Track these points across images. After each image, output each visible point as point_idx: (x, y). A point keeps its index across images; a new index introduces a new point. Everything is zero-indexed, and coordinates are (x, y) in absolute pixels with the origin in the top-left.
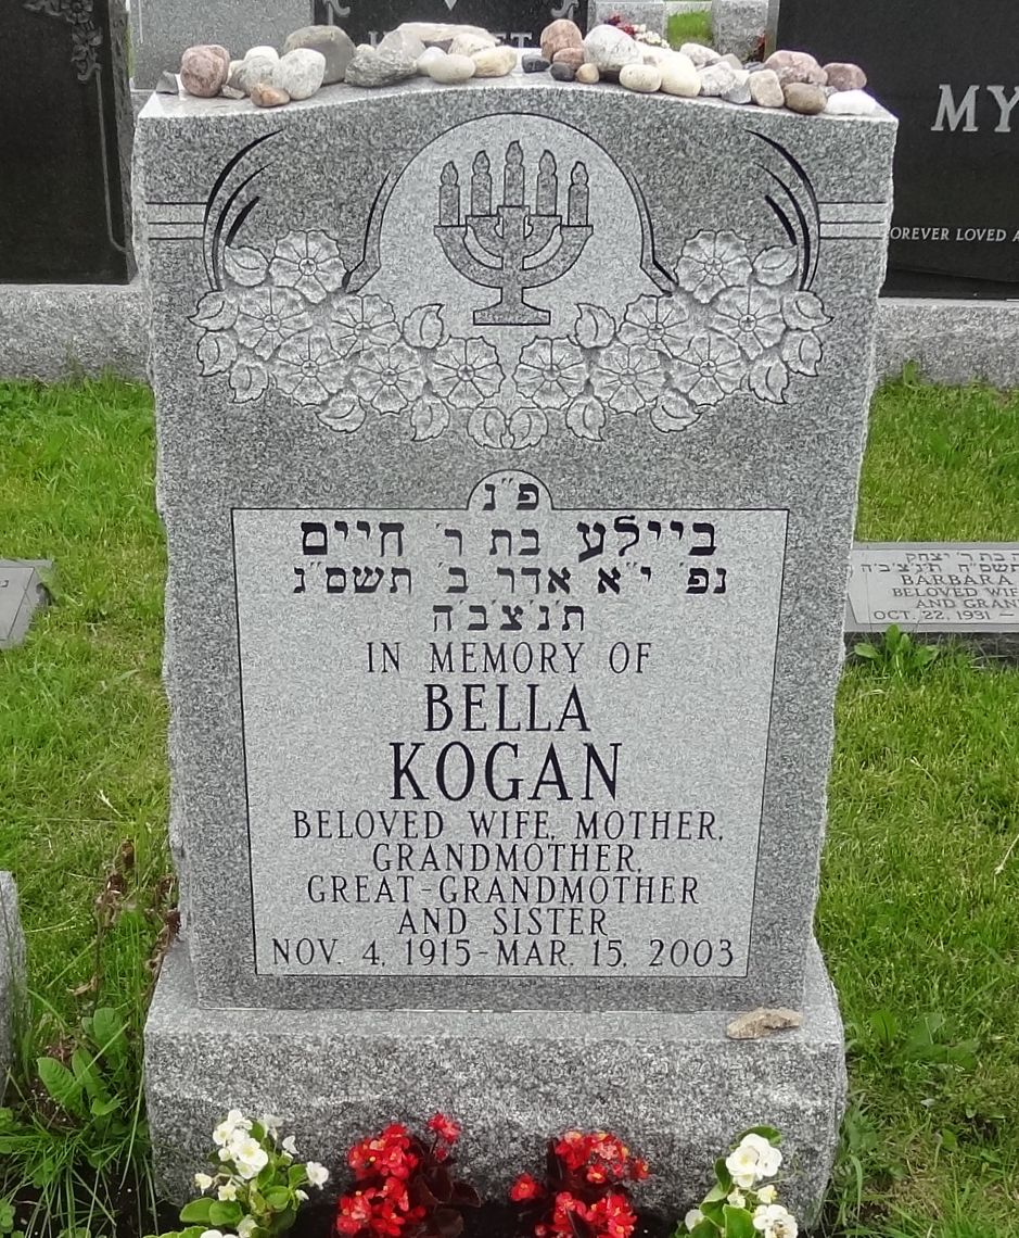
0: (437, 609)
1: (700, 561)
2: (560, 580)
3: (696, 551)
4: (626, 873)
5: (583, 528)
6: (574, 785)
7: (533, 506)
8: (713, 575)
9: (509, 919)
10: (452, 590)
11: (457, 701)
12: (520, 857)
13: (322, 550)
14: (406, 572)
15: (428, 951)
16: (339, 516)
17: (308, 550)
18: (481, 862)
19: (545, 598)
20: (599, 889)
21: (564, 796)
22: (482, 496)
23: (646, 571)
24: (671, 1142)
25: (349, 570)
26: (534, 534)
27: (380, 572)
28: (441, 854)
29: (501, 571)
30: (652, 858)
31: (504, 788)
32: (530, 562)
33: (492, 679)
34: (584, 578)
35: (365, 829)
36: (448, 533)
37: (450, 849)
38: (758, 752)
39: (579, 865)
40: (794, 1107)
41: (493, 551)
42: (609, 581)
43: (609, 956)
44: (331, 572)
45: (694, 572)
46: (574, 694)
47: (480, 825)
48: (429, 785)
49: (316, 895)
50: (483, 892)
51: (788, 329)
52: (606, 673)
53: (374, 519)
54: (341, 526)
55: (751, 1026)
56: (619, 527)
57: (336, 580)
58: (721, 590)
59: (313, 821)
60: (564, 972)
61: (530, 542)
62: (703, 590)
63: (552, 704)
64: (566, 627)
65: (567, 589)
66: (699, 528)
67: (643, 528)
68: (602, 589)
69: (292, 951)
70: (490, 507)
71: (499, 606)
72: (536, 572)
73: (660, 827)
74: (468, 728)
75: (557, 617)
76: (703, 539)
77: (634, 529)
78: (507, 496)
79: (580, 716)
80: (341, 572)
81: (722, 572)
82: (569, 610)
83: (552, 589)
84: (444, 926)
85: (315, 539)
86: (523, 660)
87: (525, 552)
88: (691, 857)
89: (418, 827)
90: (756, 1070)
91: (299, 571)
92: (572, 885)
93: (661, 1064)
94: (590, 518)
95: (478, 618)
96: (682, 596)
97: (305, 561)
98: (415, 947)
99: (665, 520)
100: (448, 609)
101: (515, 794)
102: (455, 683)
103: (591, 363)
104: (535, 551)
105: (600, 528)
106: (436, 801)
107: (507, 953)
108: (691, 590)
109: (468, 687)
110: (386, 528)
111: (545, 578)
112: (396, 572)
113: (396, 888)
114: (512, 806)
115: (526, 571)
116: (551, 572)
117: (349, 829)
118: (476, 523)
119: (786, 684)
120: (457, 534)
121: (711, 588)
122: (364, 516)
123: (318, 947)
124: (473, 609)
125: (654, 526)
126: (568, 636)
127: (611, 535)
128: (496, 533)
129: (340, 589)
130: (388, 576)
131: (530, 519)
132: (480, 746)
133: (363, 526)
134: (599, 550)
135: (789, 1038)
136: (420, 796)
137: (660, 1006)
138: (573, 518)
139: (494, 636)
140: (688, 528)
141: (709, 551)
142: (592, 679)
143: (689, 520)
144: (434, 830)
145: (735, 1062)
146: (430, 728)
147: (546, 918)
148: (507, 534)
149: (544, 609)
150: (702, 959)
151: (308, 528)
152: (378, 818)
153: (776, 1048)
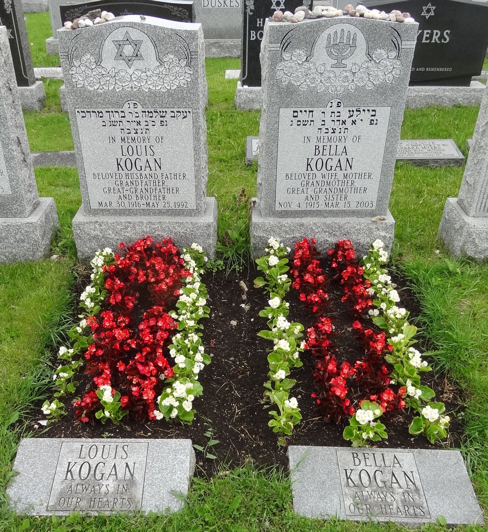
0: (319, 129)
1: (373, 118)
2: (344, 122)
3: (372, 116)
4: (352, 187)
5: (350, 111)
6: (343, 167)
7: (340, 106)
8: (375, 121)
9: (328, 197)
10: (322, 125)
11: (321, 149)
12: (331, 183)
13: (297, 117)
14: (313, 121)
15: (310, 205)
16: (301, 109)
17: (294, 117)
18: (323, 185)
19: (341, 126)
20: (347, 191)
21: (341, 170)
22: (330, 104)
23: (362, 120)
24: (359, 243)
25: (302, 121)
26: (339, 112)
27: (308, 121)
28: (315, 183)
29: (332, 121)
30: (358, 183)
31: (329, 168)
32: (338, 118)
33: (328, 144)
34: (349, 121)
35: (300, 178)
36: (322, 112)
37: (317, 182)
38: (381, 160)
39: (343, 185)
40: (385, 236)
41: (331, 116)
42: (354, 122)
43: (347, 205)
44: (298, 121)
45: (371, 120)
46: (345, 147)
47: (324, 176)
48: (314, 167)
49: (289, 193)
50: (323, 192)
51: (394, 68)
52: (352, 142)
53: (308, 110)
54: (301, 111)
55: (377, 219)
56: (357, 111)
57: (299, 123)
58: (376, 124)
59: (290, 176)
60: (338, 209)
61: (339, 114)
62: (373, 124)
63: (340, 149)
64: (344, 132)
65: (345, 124)
66: (373, 111)
67: (362, 111)
68: (352, 124)
69: (283, 205)
70: (331, 107)
71: (331, 128)
72: (339, 121)
73: (360, 176)
74: (323, 155)
75: (343, 130)
76: (373, 113)
77: (360, 111)
78: (335, 104)
79: (346, 152)
80: (300, 121)
81: (377, 120)
82: (345, 129)
83: (342, 124)
84: (314, 199)
85: (295, 114)
86: (335, 140)
87: (337, 116)
88: (366, 183)
89: (311, 177)
90: (377, 228)
91: (292, 121)
92: (341, 189)
93: (358, 227)
94: (351, 109)
95: (327, 131)
96: (369, 125)
97: (293, 119)
98: (308, 204)
99: (366, 109)
100: (321, 129)
101: (331, 169)
102: (321, 145)
103: (354, 76)
104: (339, 116)
105: (353, 111)
106: (315, 171)
107: (327, 205)
108: (370, 124)
109: (324, 146)
110: (310, 111)
111: (341, 122)
112: (311, 121)
113: (305, 190)
114: (330, 172)
115: (337, 121)
116: (342, 121)
117: (297, 177)
118: (328, 110)
119: (388, 144)
120: (324, 113)
121: (374, 124)
122: (306, 109)
123: (288, 204)
124: (326, 129)
125: (364, 110)
126: (345, 135)
127: (355, 112)
128: (332, 112)
129: (300, 125)
130: (309, 122)
131: (339, 109)
132: (325, 159)
133: (305, 111)
134: (352, 116)
135: (385, 221)
136: (312, 170)
137: (357, 216)
138: (348, 109)
139: (330, 135)
140: (371, 111)
141: (374, 116)
142: (349, 144)
143: (371, 109)
144: (314, 177)
145: (373, 226)
146: (315, 155)
147: (335, 197)
148: (334, 112)
149: (340, 129)
150: (367, 206)
151: (294, 112)
152: (303, 175)
153: (381, 223)
